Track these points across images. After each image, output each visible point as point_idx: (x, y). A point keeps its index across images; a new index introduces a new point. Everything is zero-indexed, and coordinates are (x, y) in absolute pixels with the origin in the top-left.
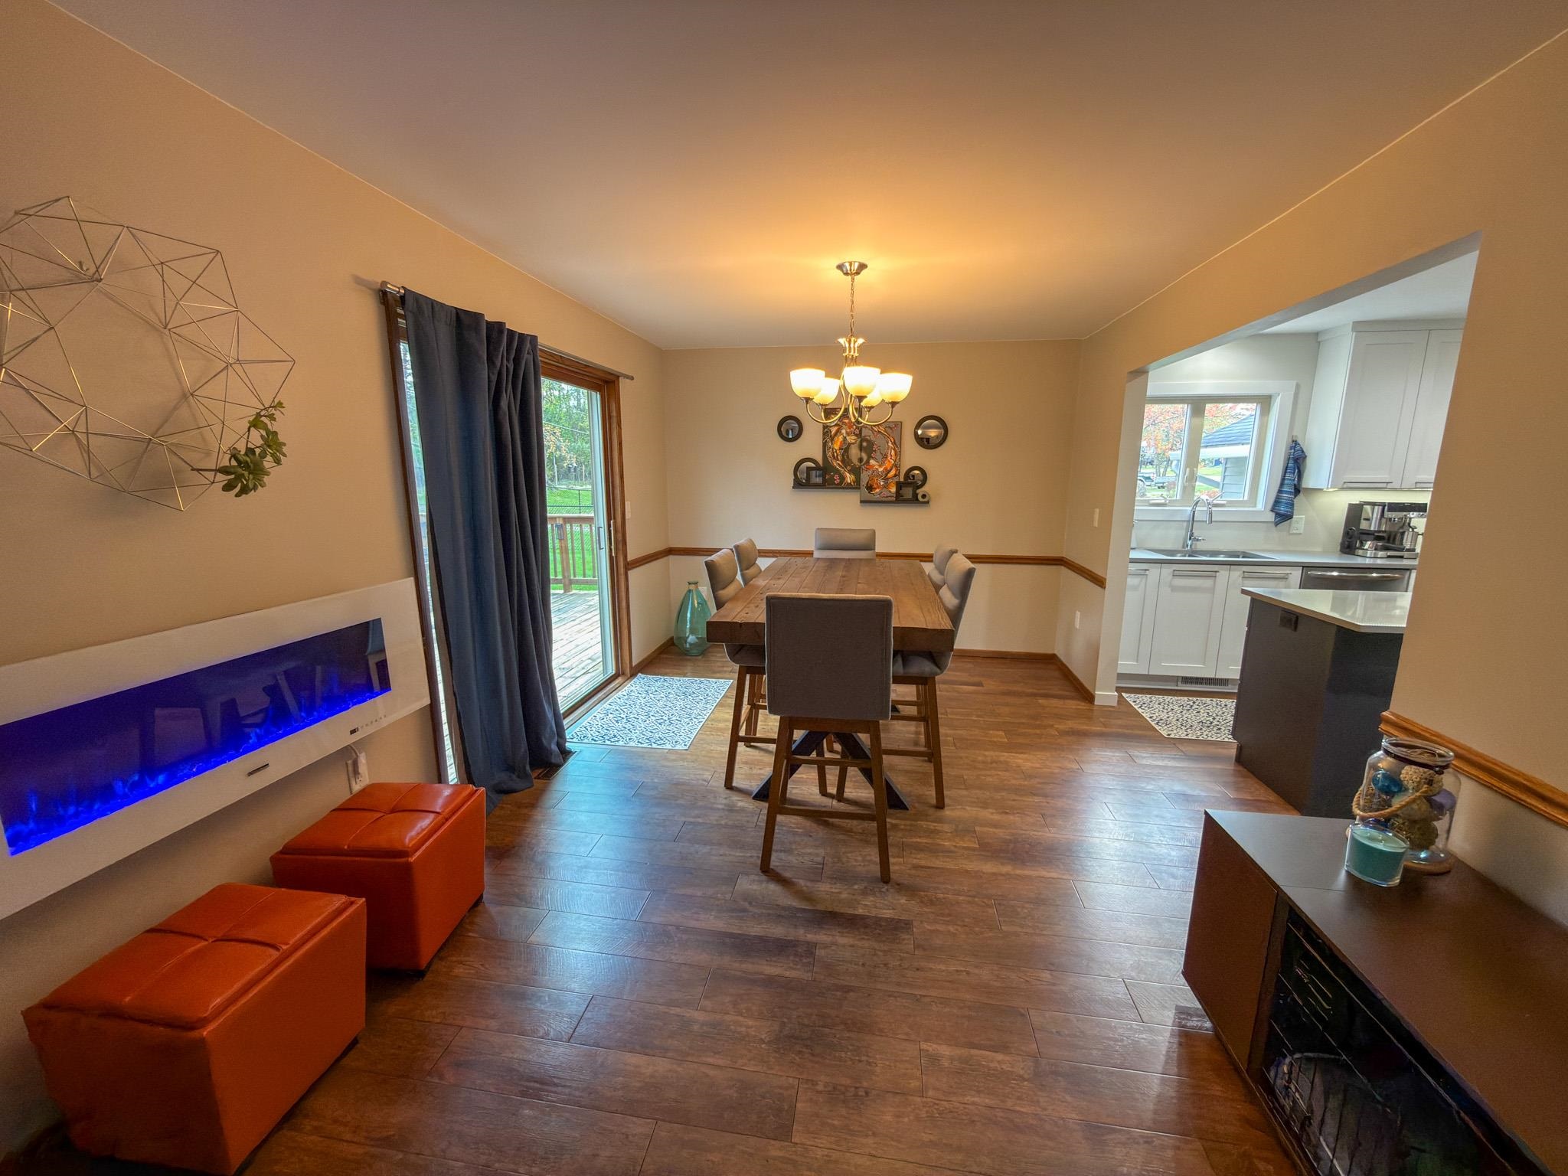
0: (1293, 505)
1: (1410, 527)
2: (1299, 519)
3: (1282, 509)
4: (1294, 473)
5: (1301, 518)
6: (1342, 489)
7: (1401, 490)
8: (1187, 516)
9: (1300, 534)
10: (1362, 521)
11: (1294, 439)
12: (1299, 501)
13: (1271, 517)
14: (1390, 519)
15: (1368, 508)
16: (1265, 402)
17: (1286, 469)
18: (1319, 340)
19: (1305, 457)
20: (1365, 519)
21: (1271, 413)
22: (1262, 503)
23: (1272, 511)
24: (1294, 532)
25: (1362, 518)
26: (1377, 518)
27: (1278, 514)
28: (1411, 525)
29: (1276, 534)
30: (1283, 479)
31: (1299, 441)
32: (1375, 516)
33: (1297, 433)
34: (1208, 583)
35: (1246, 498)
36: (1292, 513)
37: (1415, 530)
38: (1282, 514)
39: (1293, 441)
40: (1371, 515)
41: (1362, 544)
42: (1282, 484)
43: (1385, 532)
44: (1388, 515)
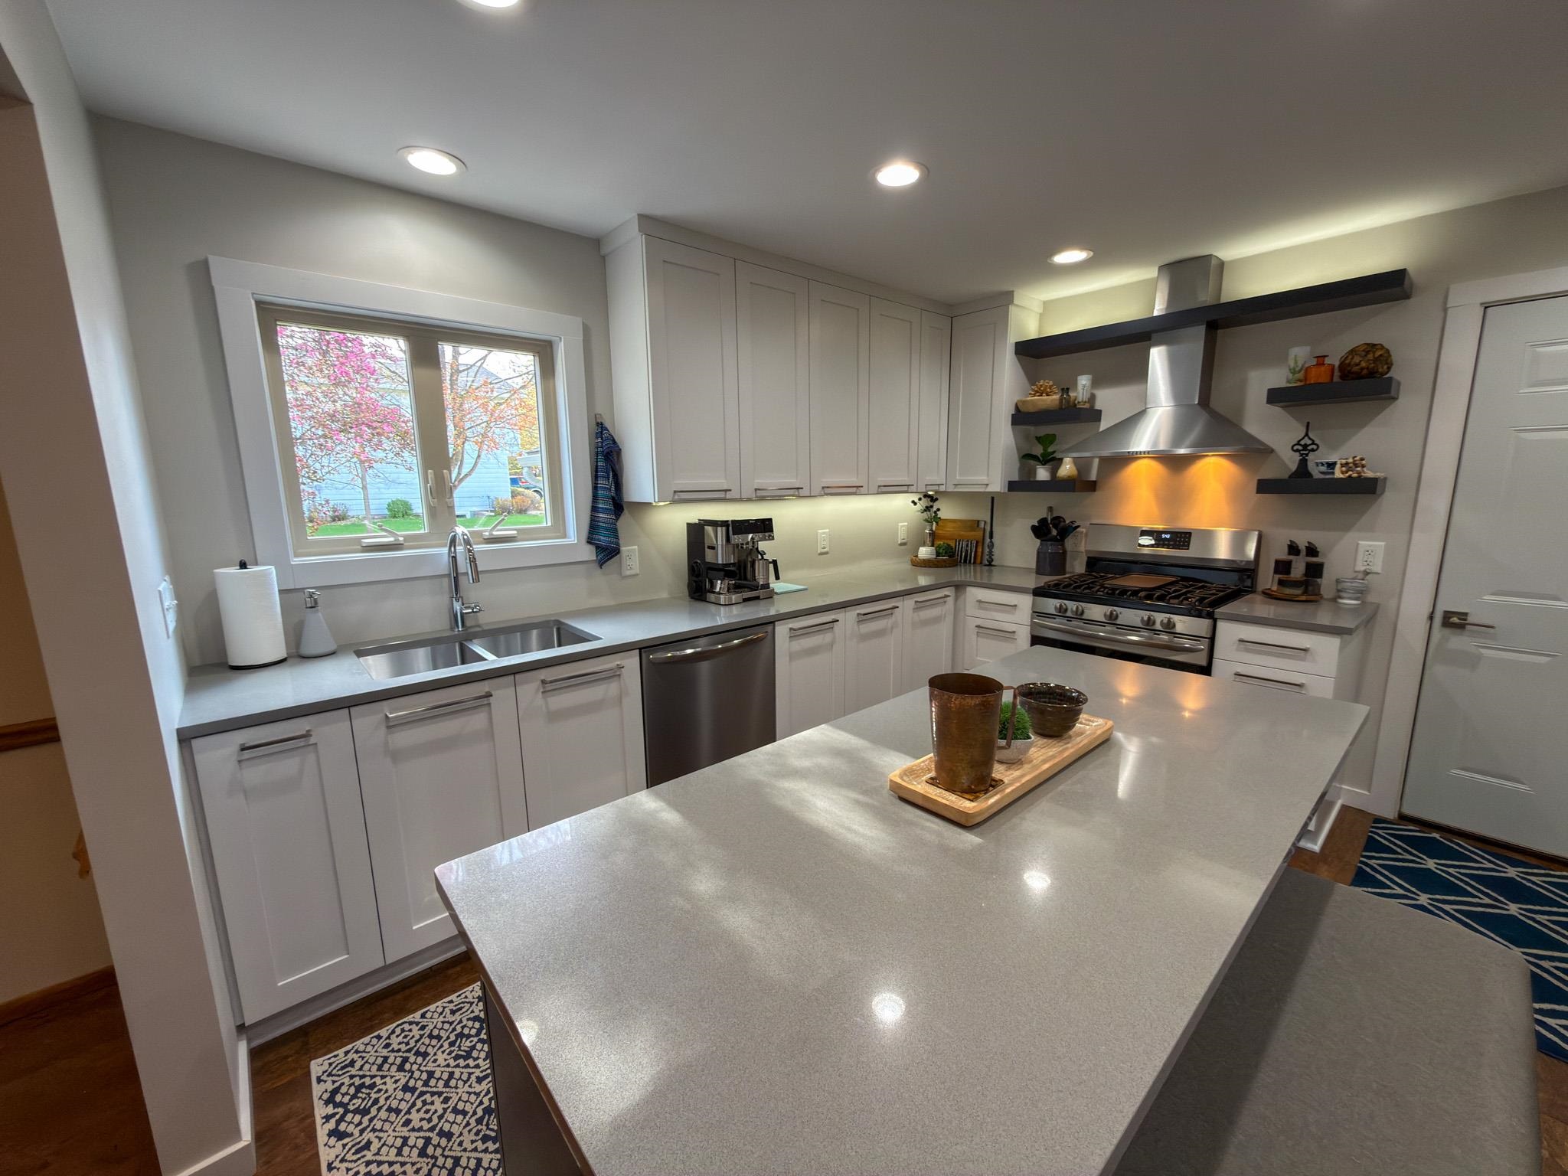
0: (616, 531)
1: (759, 552)
2: (630, 552)
3: (603, 539)
4: (608, 478)
5: (635, 549)
6: (674, 502)
7: (740, 500)
8: (443, 566)
9: (637, 575)
10: (706, 549)
11: (599, 421)
12: (624, 523)
13: (588, 553)
14: (737, 545)
15: (709, 529)
16: (543, 350)
17: (597, 472)
18: (603, 252)
19: (619, 451)
20: (709, 547)
21: (556, 374)
22: (574, 532)
23: (589, 542)
24: (628, 573)
25: (706, 546)
26: (722, 545)
27: (599, 549)
28: (760, 549)
29: (602, 579)
30: (595, 488)
31: (607, 424)
32: (720, 542)
33: (600, 409)
34: (477, 721)
35: (549, 524)
36: (618, 544)
37: (765, 557)
38: (607, 551)
39: (598, 424)
40: (715, 542)
41: (713, 585)
42: (595, 497)
43: (734, 564)
44: (737, 539)
